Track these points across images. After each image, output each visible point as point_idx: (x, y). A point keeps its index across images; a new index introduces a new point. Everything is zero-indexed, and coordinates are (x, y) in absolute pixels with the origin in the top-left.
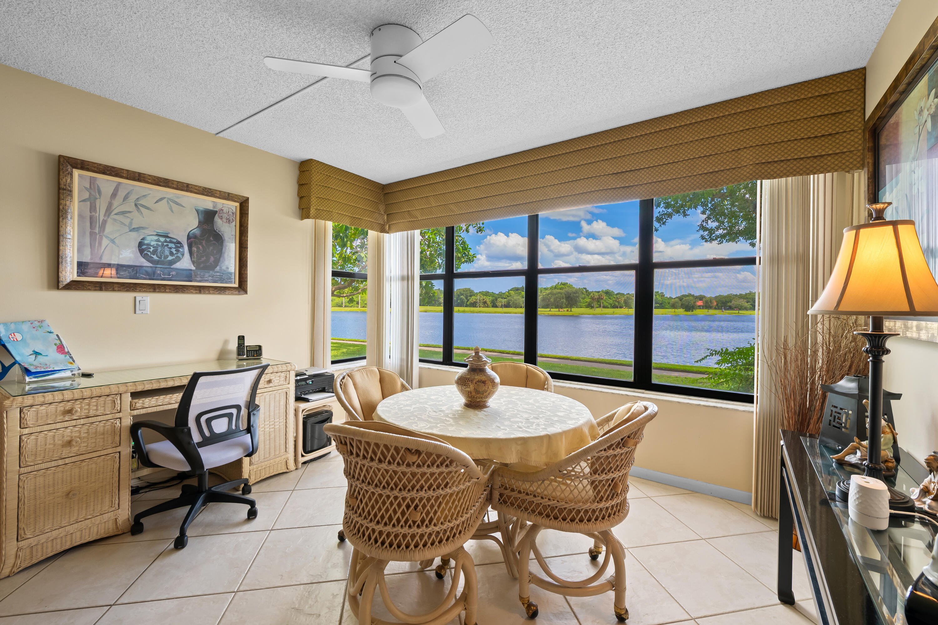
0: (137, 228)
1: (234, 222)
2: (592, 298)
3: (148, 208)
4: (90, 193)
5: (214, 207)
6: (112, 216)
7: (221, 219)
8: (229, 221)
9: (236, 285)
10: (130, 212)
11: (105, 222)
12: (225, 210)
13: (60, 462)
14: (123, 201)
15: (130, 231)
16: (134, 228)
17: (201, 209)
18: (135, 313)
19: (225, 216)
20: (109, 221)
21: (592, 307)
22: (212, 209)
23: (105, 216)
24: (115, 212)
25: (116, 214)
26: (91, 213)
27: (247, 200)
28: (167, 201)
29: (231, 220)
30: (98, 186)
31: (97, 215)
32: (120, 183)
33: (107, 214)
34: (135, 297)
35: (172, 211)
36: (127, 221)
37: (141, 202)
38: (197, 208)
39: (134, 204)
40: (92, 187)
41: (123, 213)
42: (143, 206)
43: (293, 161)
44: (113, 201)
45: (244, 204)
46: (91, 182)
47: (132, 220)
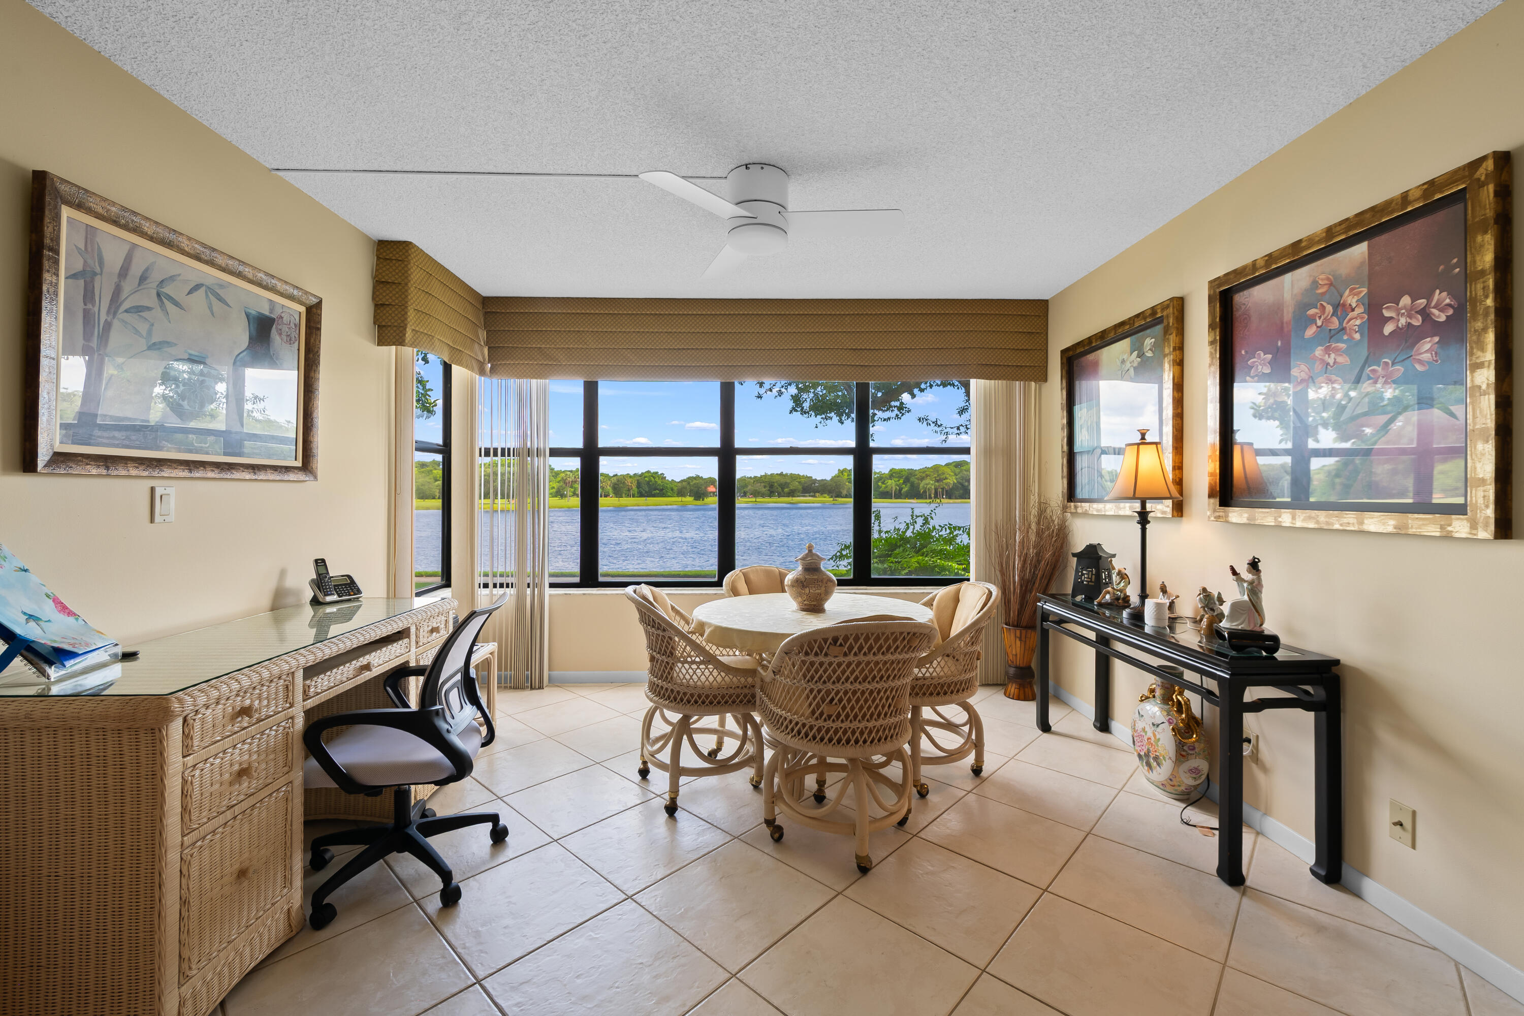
0: (160, 343)
1: (297, 343)
2: (564, 481)
3: (176, 304)
4: (85, 262)
5: (271, 311)
6: (121, 315)
7: (280, 334)
8: (290, 341)
9: (299, 464)
10: (149, 309)
11: (108, 326)
12: (286, 318)
13: (229, 815)
14: (139, 285)
15: (150, 348)
16: (154, 344)
17: (253, 312)
18: (152, 520)
19: (285, 329)
20: (116, 324)
21: (562, 496)
22: (267, 313)
23: (108, 312)
24: (126, 305)
25: (126, 311)
26: (85, 304)
27: (319, 304)
28: (206, 292)
29: (293, 340)
30: (99, 248)
31: (96, 309)
32: (134, 246)
33: (112, 310)
34: (153, 490)
35: (213, 314)
36: (143, 328)
37: (168, 290)
38: (247, 310)
39: (155, 292)
40: (89, 250)
41: (138, 309)
42: (170, 298)
43: (368, 238)
44: (122, 283)
45: (314, 310)
46: (86, 238)
47: (152, 325)
